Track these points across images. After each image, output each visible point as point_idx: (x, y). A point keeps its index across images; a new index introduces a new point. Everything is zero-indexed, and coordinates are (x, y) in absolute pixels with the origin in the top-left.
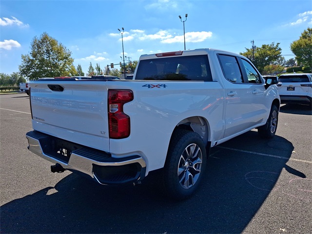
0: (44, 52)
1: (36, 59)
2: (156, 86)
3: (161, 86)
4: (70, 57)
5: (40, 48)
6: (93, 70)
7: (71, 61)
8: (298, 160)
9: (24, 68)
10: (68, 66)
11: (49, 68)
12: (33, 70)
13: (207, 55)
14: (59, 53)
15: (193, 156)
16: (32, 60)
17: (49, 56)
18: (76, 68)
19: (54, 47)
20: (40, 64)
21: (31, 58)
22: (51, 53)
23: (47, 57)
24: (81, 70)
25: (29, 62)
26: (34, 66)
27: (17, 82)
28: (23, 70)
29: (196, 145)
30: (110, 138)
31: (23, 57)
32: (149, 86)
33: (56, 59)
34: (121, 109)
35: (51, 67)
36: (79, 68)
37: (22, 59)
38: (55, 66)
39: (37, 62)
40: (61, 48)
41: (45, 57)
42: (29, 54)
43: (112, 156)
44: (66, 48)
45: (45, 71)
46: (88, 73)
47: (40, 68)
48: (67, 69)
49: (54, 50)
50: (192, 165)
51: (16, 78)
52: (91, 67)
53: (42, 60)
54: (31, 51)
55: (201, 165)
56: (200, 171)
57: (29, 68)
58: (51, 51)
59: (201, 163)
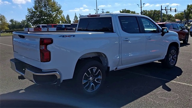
0: (42, 6)
1: (37, 11)
2: (68, 36)
3: (71, 36)
4: (60, 10)
5: (40, 3)
6: (77, 18)
7: (61, 12)
8: (176, 82)
9: (29, 17)
10: (59, 16)
11: (46, 18)
12: (35, 19)
13: (111, 17)
14: (52, 6)
15: (95, 74)
16: (35, 12)
17: (46, 9)
18: (66, 17)
19: (50, 2)
20: (39, 14)
21: (34, 10)
22: (48, 7)
23: (45, 10)
24: (69, 18)
25: (32, 13)
26: (35, 16)
27: (25, 26)
28: (28, 19)
29: (96, 68)
30: (41, 62)
31: (28, 10)
32: (63, 36)
33: (51, 11)
34: (46, 47)
35: (47, 16)
36: (68, 17)
37: (28, 11)
38: (50, 16)
39: (38, 13)
40: (54, 3)
41: (43, 9)
42: (33, 7)
43: (43, 71)
44: (57, 3)
45: (43, 19)
46: (74, 21)
47: (40, 18)
48: (58, 18)
49: (50, 5)
50: (95, 79)
51: (24, 24)
52: (76, 16)
53: (41, 12)
54: (34, 5)
55: (101, 80)
56: (100, 83)
57: (32, 17)
58: (48, 6)
59: (101, 78)
